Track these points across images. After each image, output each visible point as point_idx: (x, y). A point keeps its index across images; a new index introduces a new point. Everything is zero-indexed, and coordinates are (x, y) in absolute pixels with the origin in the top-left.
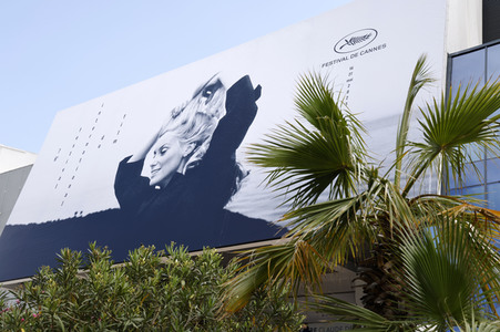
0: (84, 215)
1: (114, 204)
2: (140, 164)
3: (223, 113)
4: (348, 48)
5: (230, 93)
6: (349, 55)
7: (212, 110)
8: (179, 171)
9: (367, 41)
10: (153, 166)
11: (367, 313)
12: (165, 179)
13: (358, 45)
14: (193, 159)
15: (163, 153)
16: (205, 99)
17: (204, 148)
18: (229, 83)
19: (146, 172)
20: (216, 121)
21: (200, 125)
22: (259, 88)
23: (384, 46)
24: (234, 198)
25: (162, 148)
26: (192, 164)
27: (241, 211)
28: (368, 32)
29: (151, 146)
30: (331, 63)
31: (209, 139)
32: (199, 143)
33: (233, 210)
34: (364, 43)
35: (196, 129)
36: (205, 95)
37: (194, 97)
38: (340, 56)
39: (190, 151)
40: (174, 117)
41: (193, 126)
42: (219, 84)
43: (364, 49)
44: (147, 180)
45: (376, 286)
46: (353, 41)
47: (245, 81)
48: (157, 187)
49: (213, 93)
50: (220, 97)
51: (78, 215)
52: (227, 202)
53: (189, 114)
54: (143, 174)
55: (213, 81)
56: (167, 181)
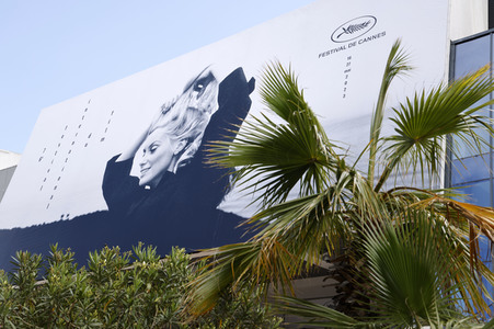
0: (71, 218)
1: (103, 206)
2: (129, 163)
3: (216, 107)
4: (345, 37)
5: (223, 86)
6: (347, 44)
7: (204, 105)
8: (170, 170)
9: (366, 29)
10: (142, 165)
11: (334, 314)
12: (155, 178)
13: (356, 34)
14: (184, 157)
15: (152, 151)
16: (195, 93)
17: (195, 145)
18: (221, 76)
19: (135, 172)
20: (208, 117)
21: (192, 121)
22: (253, 80)
23: (384, 34)
24: (227, 197)
25: (152, 146)
26: (183, 162)
27: (235, 211)
28: (366, 20)
29: (141, 144)
30: (328, 53)
31: (201, 136)
32: (190, 140)
33: (226, 210)
34: (363, 31)
35: (187, 125)
36: (197, 89)
37: (185, 91)
38: (338, 46)
39: (181, 148)
40: (164, 113)
41: (184, 121)
42: (211, 77)
43: (363, 38)
44: (137, 179)
45: (347, 285)
46: (351, 29)
47: (238, 74)
48: (148, 187)
49: (205, 86)
50: (213, 91)
51: (64, 219)
52: (220, 202)
53: (180, 109)
54: (132, 174)
55: (204, 75)
56: (158, 181)
